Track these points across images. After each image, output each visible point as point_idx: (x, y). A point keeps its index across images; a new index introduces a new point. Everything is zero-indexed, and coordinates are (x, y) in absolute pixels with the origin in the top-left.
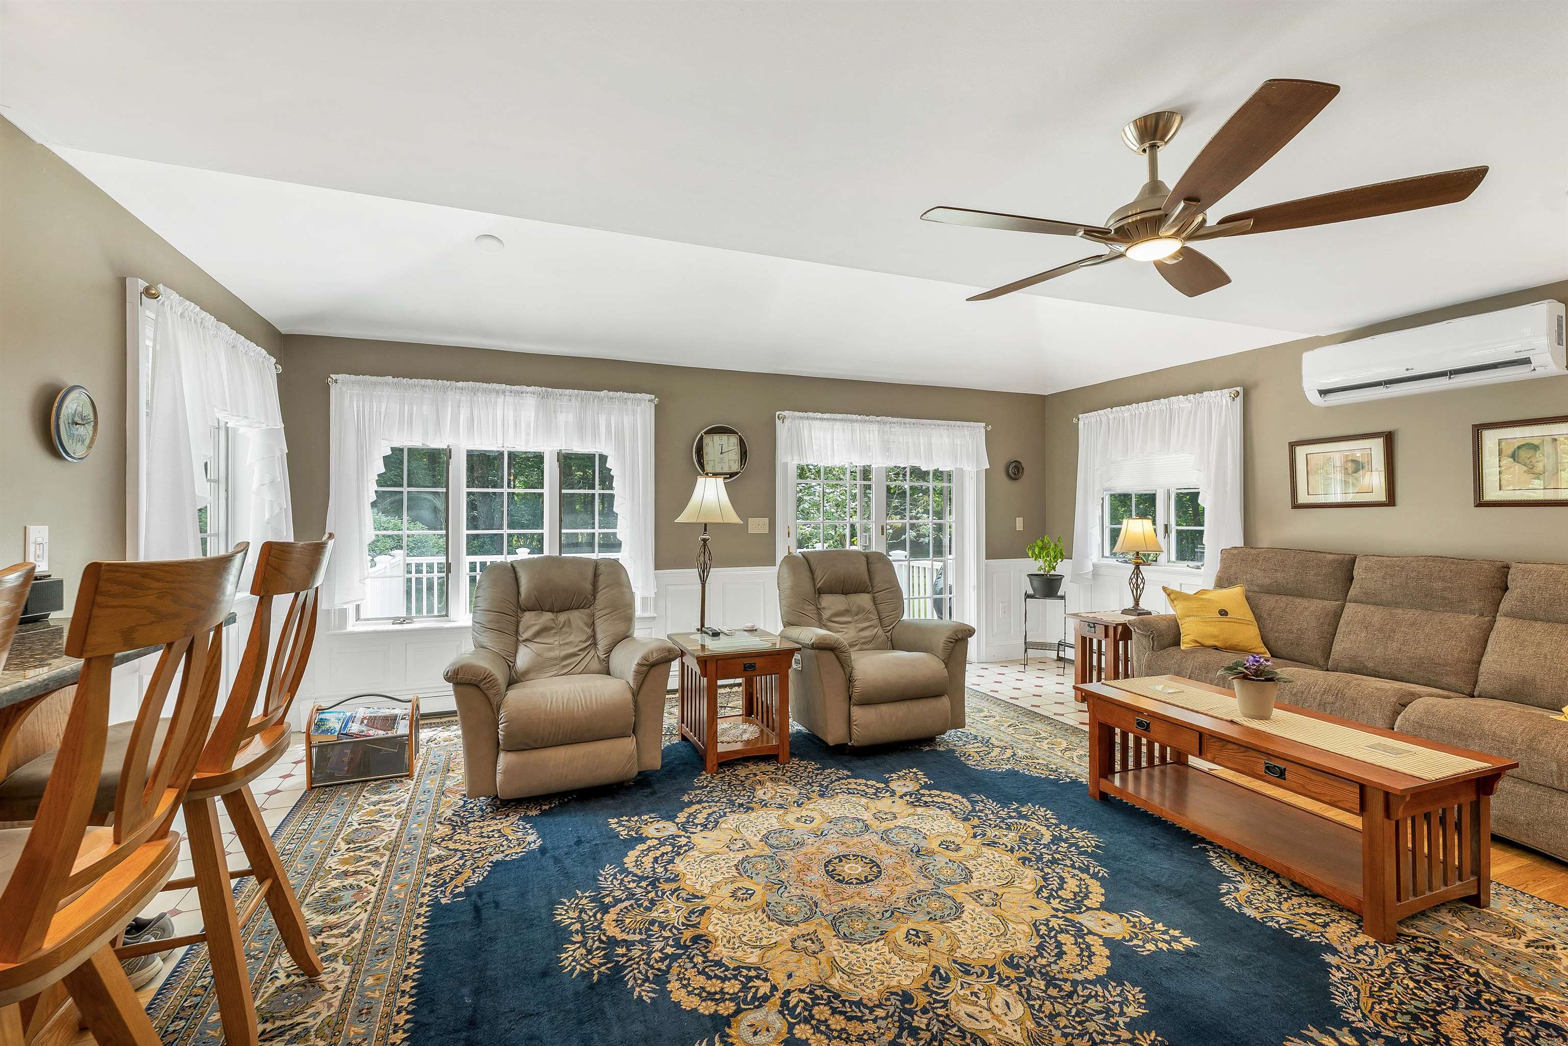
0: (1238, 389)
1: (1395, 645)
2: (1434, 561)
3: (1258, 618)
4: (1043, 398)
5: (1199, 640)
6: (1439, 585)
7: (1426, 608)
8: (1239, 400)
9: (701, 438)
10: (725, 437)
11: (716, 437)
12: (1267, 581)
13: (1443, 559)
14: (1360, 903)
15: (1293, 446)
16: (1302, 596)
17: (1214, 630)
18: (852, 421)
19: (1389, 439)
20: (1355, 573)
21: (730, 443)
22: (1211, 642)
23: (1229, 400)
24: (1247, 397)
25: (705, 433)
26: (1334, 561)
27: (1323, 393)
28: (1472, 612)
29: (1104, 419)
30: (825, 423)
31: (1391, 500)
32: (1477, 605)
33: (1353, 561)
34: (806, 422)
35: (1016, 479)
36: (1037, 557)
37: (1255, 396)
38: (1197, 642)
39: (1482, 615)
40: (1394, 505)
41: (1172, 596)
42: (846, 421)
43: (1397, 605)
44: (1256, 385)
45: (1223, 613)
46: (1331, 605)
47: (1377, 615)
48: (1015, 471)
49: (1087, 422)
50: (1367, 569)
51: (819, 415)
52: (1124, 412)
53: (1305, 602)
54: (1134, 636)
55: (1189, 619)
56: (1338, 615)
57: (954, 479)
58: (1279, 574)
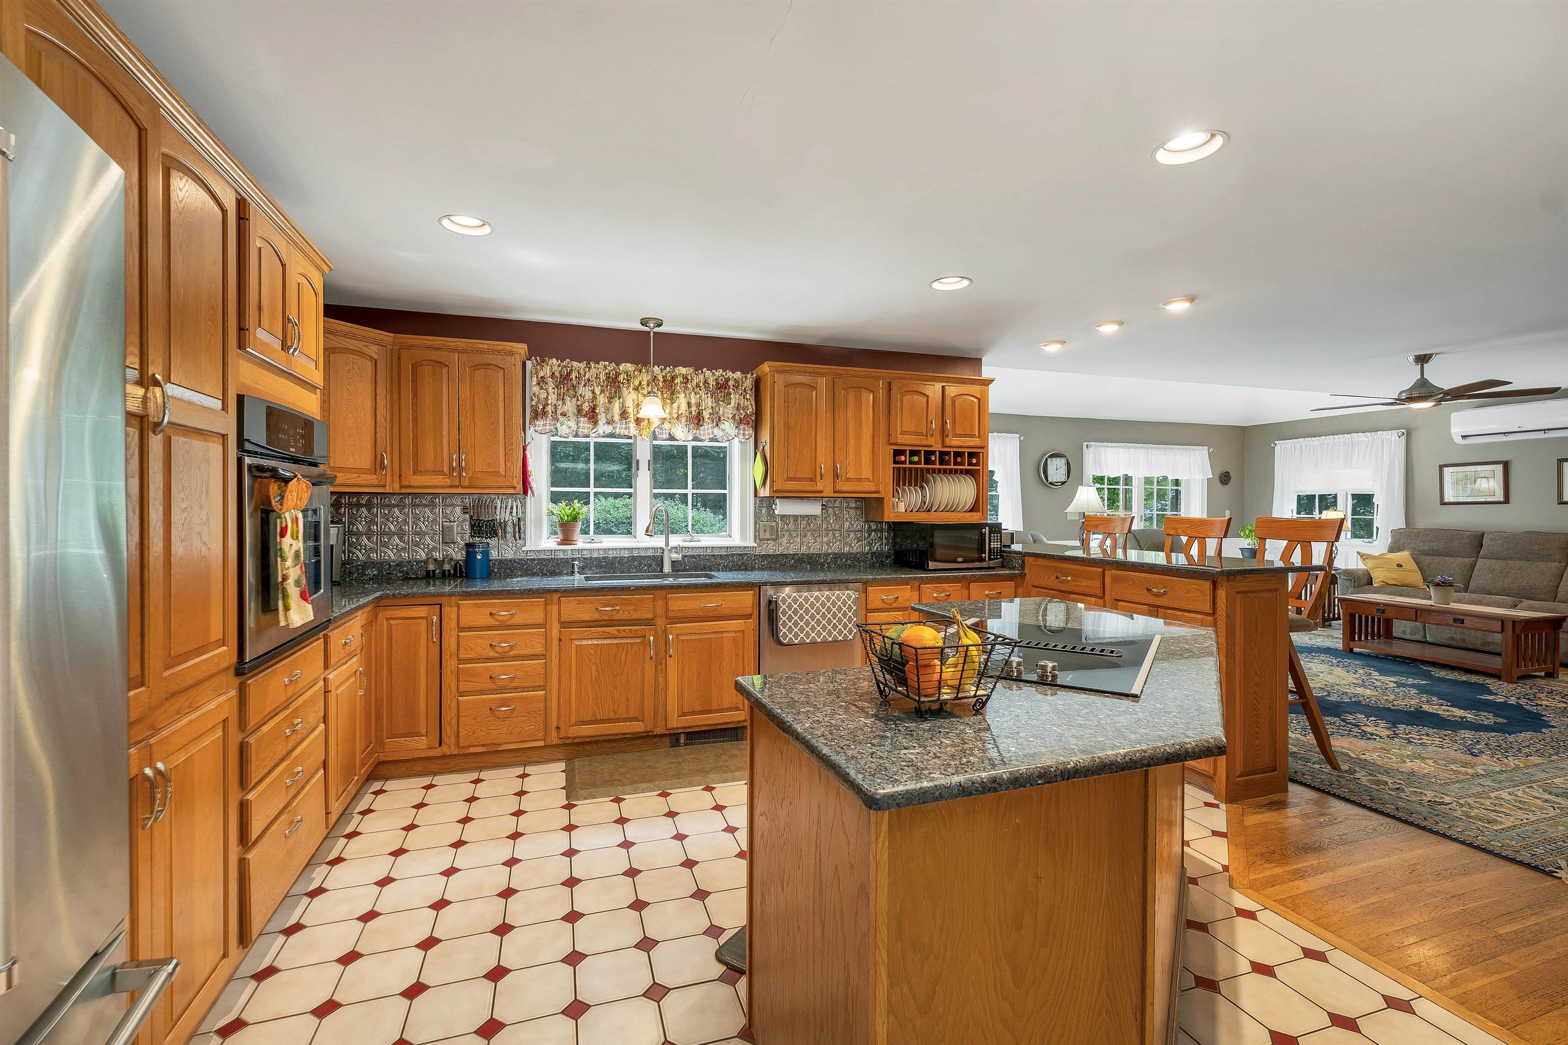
0: (1403, 431)
1: (1509, 580)
2: (1533, 534)
3: (1421, 569)
4: (1243, 429)
5: (1386, 581)
6: (1536, 547)
7: (1527, 560)
8: (1403, 438)
9: (1047, 459)
10: (1058, 459)
11: (1054, 459)
12: (1426, 548)
13: (1539, 533)
14: (1500, 670)
15: (1441, 467)
16: (1450, 556)
17: (1395, 576)
18: (1130, 447)
19: (1506, 465)
20: (1484, 542)
21: (1061, 462)
22: (1393, 582)
23: (1397, 438)
24: (1409, 435)
25: (1049, 457)
26: (1470, 535)
27: (1464, 437)
28: (1555, 561)
29: (1298, 446)
30: (1113, 449)
31: (1507, 500)
32: (1558, 557)
33: (1482, 535)
34: (1103, 449)
35: (1227, 484)
36: (1248, 537)
37: (1414, 435)
38: (1384, 582)
39: (1560, 562)
40: (1509, 503)
41: (1364, 557)
42: (1126, 447)
43: (1510, 559)
44: (1415, 429)
45: (1400, 566)
46: (1468, 561)
47: (1498, 565)
48: (1225, 478)
49: (1281, 447)
50: (1492, 539)
51: (1110, 444)
52: (1315, 441)
53: (1452, 559)
54: (1339, 581)
55: (1376, 570)
56: (1473, 566)
57: (1183, 484)
58: (1434, 543)
